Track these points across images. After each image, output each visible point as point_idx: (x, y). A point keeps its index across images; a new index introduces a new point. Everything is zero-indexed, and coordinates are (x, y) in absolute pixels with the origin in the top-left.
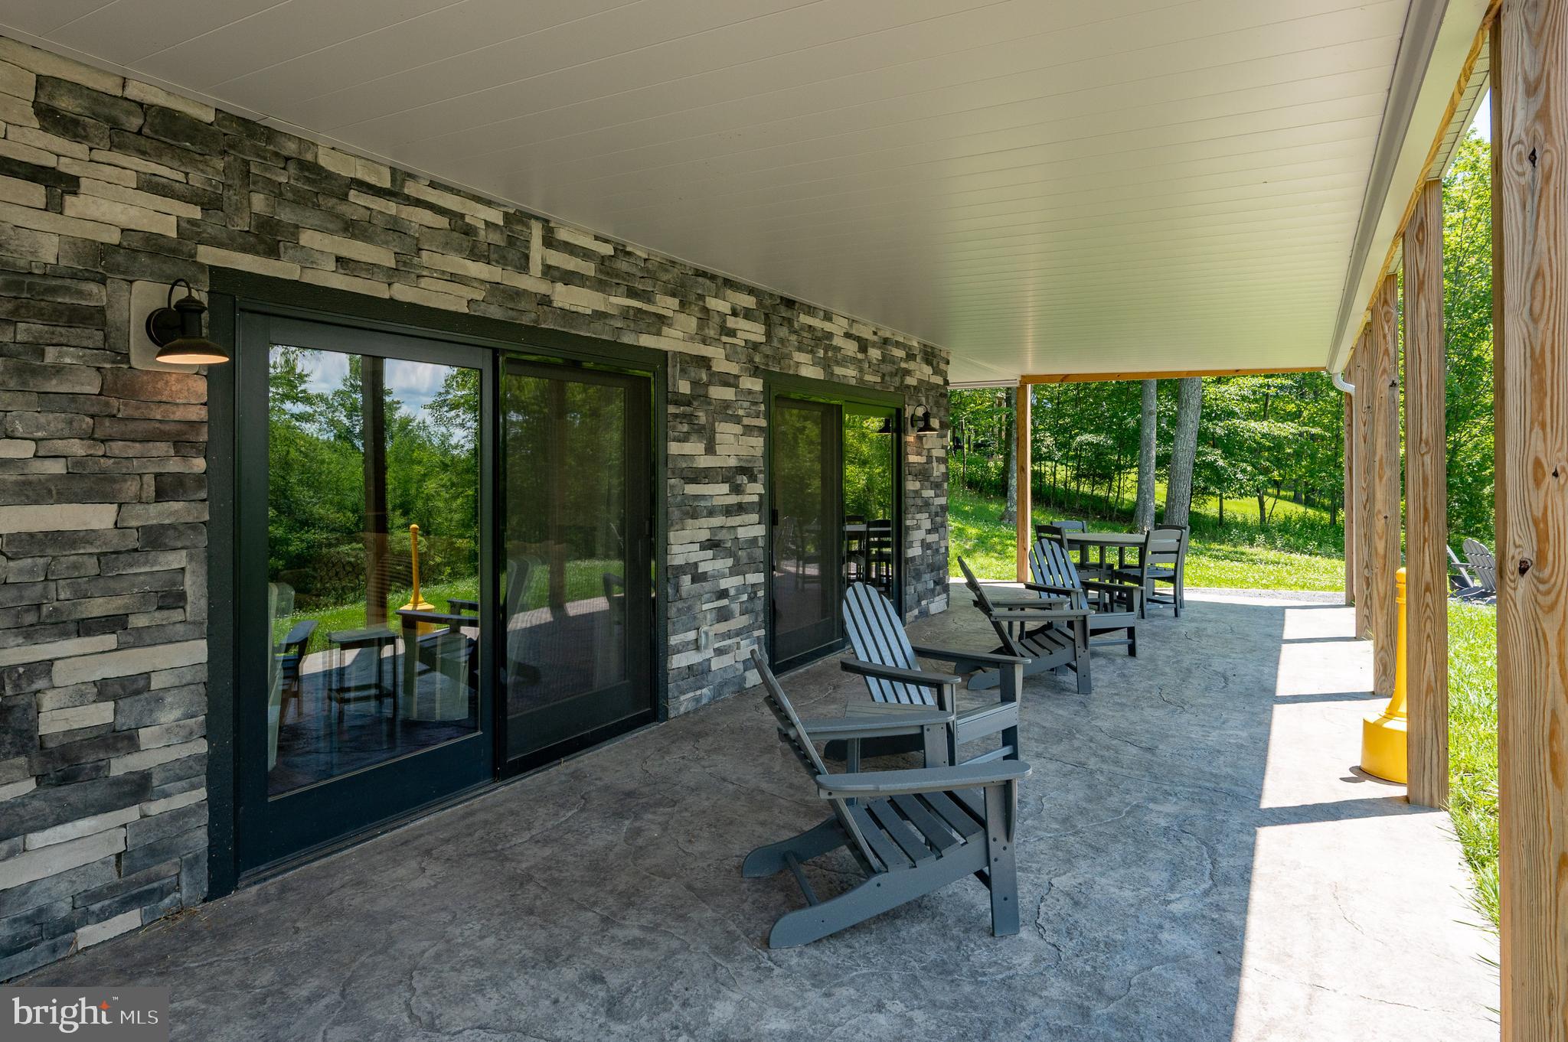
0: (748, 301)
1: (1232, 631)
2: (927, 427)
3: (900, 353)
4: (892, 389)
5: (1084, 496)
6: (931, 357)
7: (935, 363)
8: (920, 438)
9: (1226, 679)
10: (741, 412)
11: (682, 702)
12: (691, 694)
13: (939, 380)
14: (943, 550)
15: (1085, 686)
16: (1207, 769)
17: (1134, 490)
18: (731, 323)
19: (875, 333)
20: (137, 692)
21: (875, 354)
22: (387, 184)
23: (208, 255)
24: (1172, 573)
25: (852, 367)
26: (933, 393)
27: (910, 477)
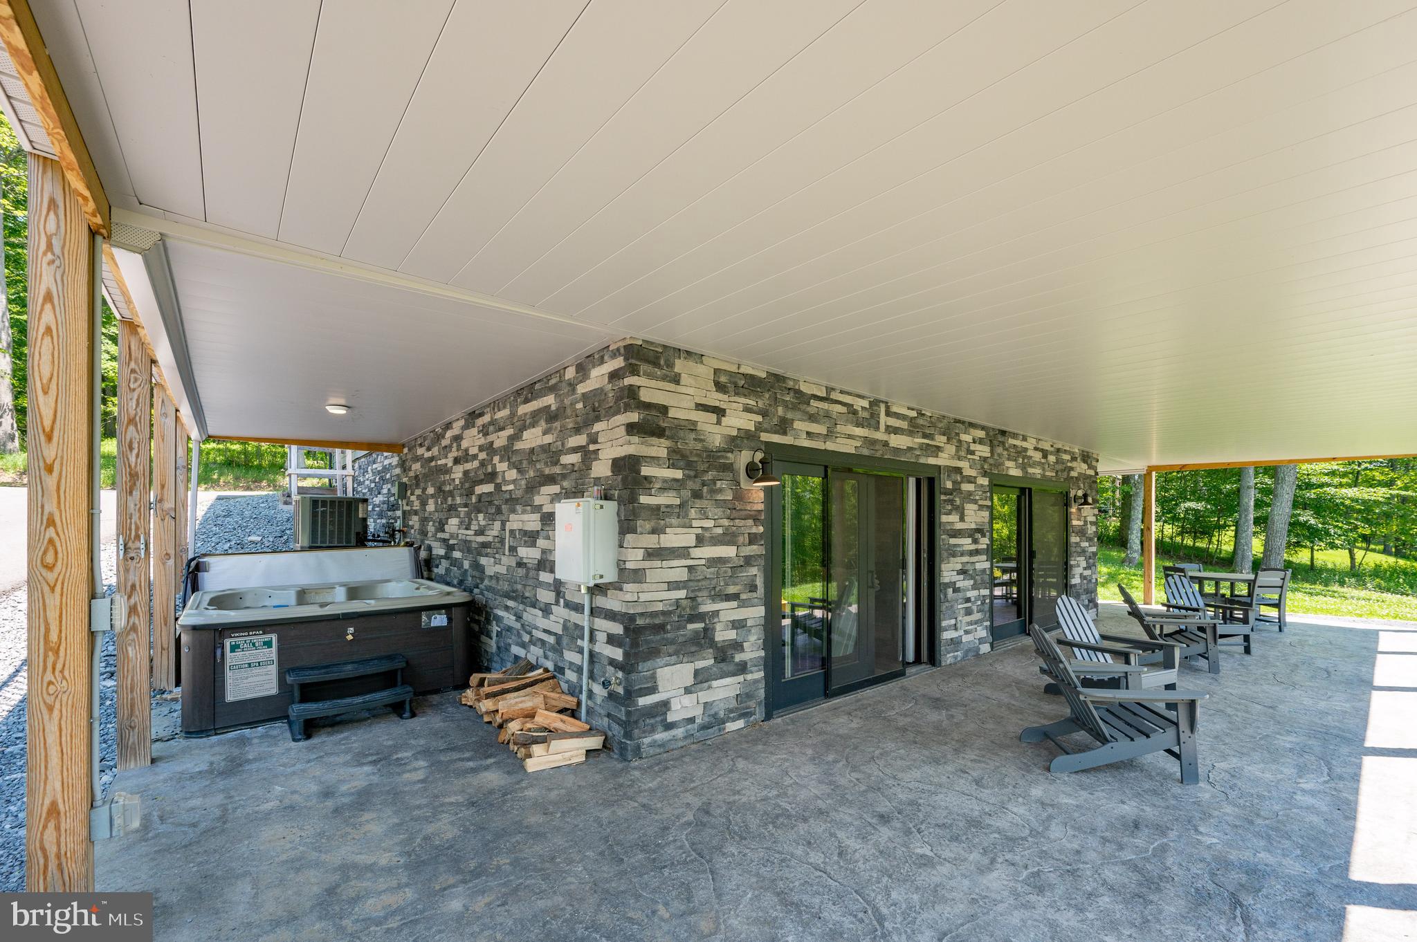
0: (981, 434)
1: (1331, 643)
2: (1086, 503)
3: (1066, 457)
4: (1062, 480)
5: (1186, 547)
6: (1086, 458)
7: (1089, 462)
8: (1079, 510)
9: (1328, 673)
10: (977, 498)
11: (948, 658)
12: (952, 654)
13: (1092, 472)
14: (1094, 581)
15: (1214, 669)
16: (1319, 722)
17: (1232, 543)
18: (973, 447)
19: (1052, 446)
20: (743, 627)
21: (1052, 458)
22: (825, 395)
23: (765, 437)
24: (1277, 602)
25: (1039, 468)
26: (1088, 481)
27: (1073, 534)
